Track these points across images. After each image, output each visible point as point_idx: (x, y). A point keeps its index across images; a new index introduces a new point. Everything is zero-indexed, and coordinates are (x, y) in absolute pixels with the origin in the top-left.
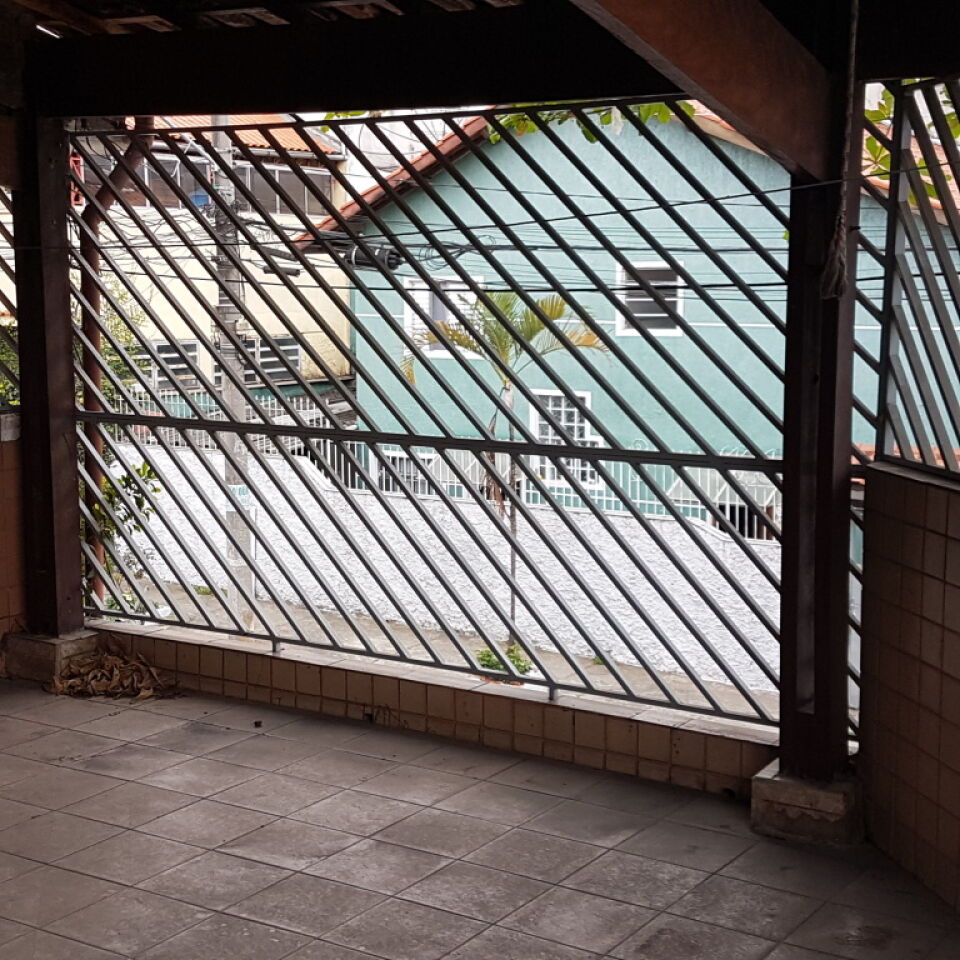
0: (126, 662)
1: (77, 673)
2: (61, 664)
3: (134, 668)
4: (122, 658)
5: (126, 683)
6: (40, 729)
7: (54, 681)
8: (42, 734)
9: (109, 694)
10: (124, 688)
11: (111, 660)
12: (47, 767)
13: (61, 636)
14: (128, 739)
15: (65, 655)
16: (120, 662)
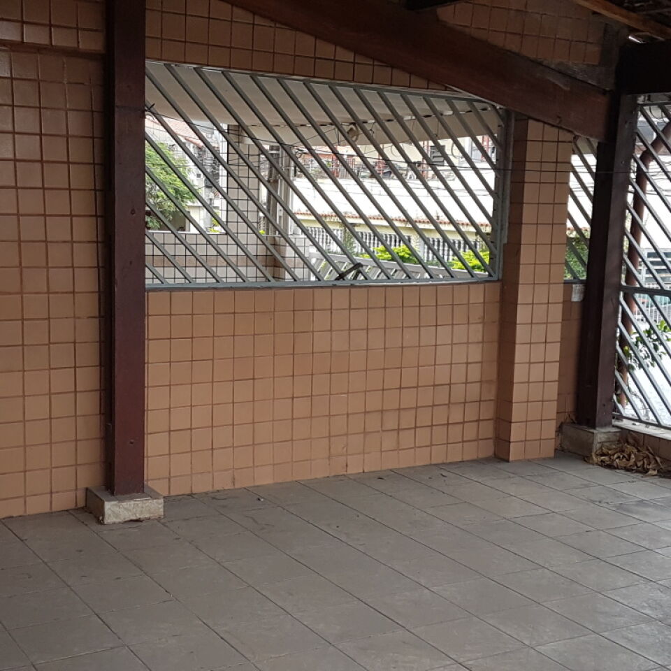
0: (639, 451)
1: (606, 453)
2: (596, 446)
3: (645, 455)
4: (637, 448)
5: (639, 464)
6: (585, 482)
7: (591, 455)
8: (586, 486)
9: (627, 469)
10: (638, 467)
11: (629, 448)
12: (593, 505)
13: (597, 429)
14: (644, 498)
15: (599, 441)
16: (635, 451)
